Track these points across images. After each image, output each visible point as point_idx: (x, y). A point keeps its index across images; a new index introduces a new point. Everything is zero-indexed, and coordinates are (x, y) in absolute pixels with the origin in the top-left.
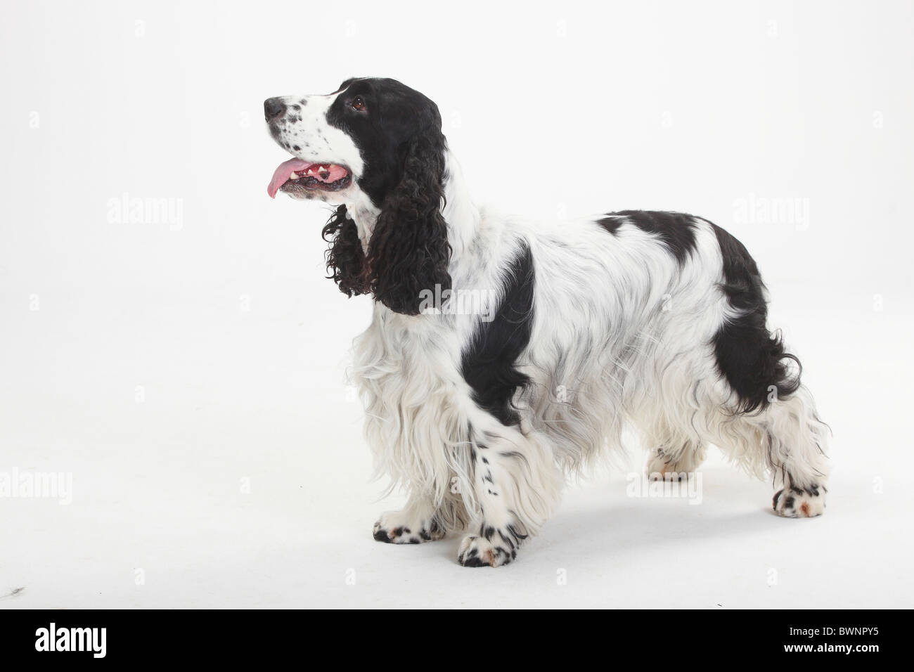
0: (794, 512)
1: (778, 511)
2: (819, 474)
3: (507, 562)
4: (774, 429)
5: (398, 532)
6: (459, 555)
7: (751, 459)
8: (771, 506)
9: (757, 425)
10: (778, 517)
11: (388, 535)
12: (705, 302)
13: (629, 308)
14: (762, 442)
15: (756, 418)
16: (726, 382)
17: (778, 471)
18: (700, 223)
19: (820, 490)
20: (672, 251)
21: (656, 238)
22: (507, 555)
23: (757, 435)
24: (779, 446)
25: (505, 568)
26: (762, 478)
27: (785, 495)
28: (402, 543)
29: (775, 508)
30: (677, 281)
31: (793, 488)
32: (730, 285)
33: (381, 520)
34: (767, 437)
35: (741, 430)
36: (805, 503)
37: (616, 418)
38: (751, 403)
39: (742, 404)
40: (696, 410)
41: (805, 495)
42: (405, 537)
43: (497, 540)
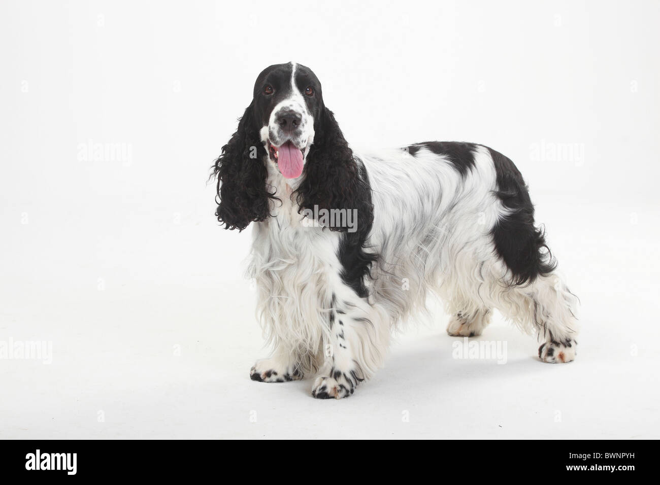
0: (554, 359)
1: (542, 359)
2: (571, 331)
3: (347, 396)
4: (539, 298)
5: (268, 374)
6: (312, 390)
7: (522, 320)
8: (538, 355)
9: (526, 295)
10: (542, 363)
11: (261, 376)
12: (483, 204)
13: (428, 207)
14: (530, 307)
15: (526, 289)
16: (503, 263)
17: (541, 329)
18: (480, 149)
19: (572, 343)
20: (456, 168)
21: (445, 159)
22: (347, 391)
23: (526, 302)
24: (542, 310)
25: (345, 400)
26: (529, 334)
27: (547, 347)
28: (271, 382)
29: (540, 357)
30: (462, 188)
31: (553, 341)
32: (502, 192)
33: (256, 365)
34: (533, 303)
35: (515, 298)
36: (562, 352)
37: (420, 287)
38: (521, 279)
39: (515, 279)
40: (482, 283)
41: (562, 346)
42: (273, 378)
43: (342, 381)
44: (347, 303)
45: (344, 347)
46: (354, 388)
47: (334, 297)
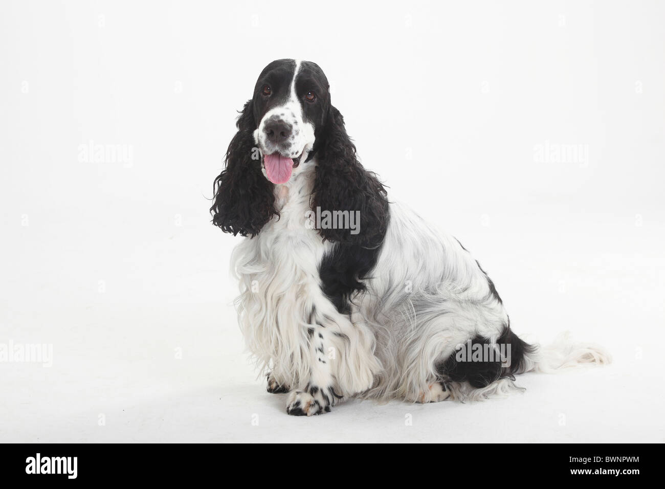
43: (319, 397)
44: (327, 317)
45: (324, 362)
46: (330, 406)
47: (314, 308)
